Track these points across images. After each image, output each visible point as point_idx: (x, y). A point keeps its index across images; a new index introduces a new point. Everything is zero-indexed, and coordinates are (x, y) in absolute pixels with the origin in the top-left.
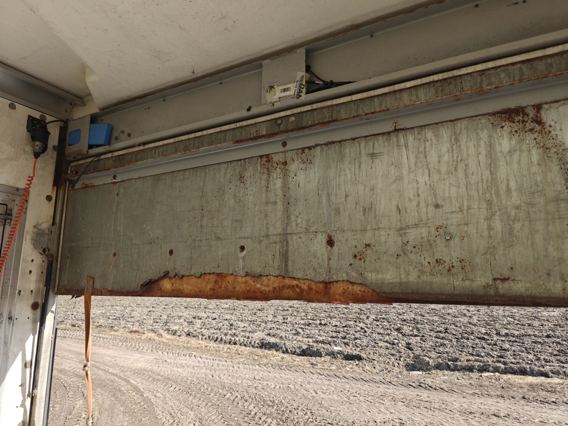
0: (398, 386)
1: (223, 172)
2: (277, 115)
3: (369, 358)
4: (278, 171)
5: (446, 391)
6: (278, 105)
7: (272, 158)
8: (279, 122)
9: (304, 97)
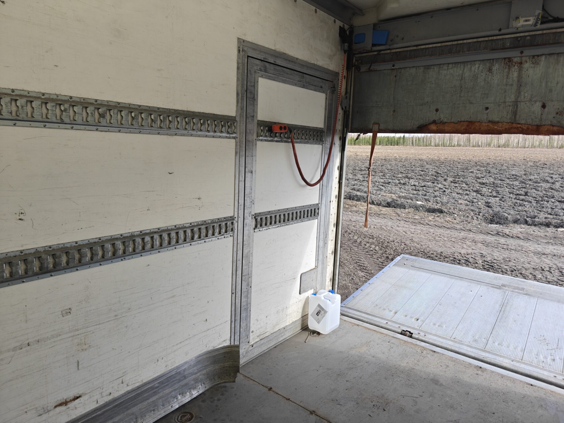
0: (477, 233)
1: (477, 66)
2: (518, 35)
3: (449, 212)
4: (516, 67)
5: (522, 239)
6: (521, 29)
7: (512, 60)
8: (519, 39)
9: (539, 26)
